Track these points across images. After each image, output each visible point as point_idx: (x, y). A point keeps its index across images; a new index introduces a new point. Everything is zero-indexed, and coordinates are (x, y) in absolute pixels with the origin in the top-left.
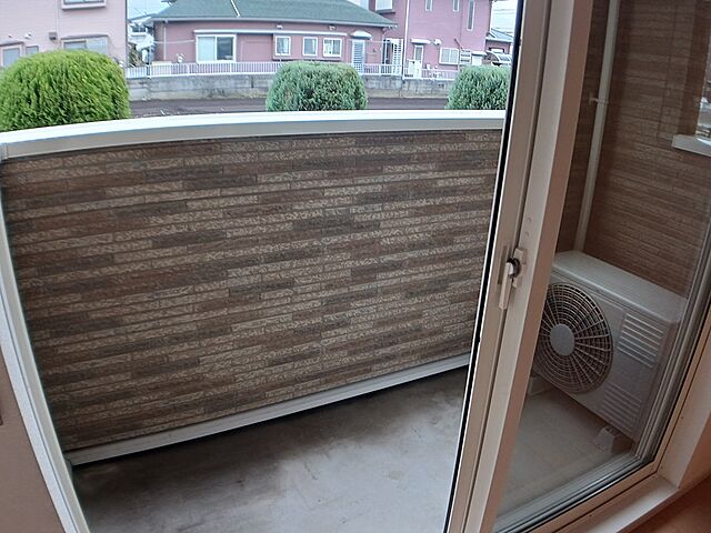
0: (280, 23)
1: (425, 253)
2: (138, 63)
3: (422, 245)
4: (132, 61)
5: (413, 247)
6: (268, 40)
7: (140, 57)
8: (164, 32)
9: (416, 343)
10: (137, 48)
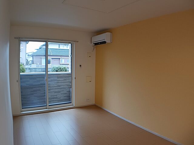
0: (61, 56)
1: (57, 88)
2: (28, 64)
3: (56, 87)
4: (27, 64)
5: (55, 87)
6: (58, 60)
7: (29, 63)
8: (35, 57)
9: (57, 99)
10: (29, 61)
